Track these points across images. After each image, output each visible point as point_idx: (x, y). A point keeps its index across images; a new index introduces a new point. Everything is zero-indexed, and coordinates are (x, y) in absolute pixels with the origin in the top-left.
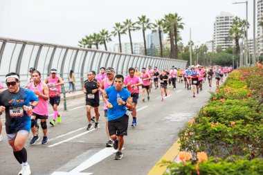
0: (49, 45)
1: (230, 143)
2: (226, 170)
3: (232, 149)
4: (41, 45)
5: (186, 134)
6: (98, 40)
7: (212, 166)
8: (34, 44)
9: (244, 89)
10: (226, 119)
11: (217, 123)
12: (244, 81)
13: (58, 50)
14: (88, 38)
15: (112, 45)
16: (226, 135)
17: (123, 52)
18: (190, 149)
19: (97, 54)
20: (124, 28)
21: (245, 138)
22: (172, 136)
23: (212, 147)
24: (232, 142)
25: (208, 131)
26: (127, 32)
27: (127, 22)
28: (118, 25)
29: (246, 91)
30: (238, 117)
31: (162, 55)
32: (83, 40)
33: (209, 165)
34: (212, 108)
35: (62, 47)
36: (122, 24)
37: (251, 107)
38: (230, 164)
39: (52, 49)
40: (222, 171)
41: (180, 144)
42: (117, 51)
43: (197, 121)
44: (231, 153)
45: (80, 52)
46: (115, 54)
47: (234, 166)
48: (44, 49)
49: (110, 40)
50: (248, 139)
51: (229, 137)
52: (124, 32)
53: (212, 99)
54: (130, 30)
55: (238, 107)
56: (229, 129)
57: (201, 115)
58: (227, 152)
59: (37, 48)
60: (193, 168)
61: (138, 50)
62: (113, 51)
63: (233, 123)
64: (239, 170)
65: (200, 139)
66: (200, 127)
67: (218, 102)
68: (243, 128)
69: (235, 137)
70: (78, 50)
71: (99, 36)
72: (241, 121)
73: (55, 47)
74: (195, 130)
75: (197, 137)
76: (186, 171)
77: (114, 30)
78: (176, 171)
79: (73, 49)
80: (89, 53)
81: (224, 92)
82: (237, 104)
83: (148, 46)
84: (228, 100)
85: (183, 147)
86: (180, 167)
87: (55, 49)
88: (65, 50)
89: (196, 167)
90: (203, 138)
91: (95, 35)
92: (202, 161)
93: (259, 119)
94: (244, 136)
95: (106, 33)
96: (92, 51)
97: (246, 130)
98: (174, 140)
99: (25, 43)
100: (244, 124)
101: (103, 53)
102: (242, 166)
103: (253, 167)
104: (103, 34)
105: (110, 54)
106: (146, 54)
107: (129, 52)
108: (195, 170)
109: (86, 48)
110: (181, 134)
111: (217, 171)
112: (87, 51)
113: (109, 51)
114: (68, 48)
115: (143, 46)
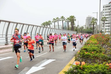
0: (32, 25)
1: (91, 59)
2: (91, 68)
3: (92, 61)
4: (29, 25)
5: (77, 56)
6: (47, 24)
7: (86, 66)
8: (27, 25)
9: (96, 41)
10: (90, 51)
11: (88, 52)
12: (96, 39)
13: (34, 27)
14: (44, 23)
15: (52, 26)
16: (90, 56)
17: (56, 28)
18: (78, 61)
19: (47, 28)
20: (56, 20)
21: (97, 58)
22: (72, 56)
23: (86, 60)
24: (92, 59)
25: (85, 55)
26: (57, 21)
27: (57, 18)
28: (54, 19)
29: (97, 42)
30: (94, 50)
31: (68, 29)
32: (43, 24)
33: (85, 66)
34: (86, 47)
35: (36, 26)
36: (56, 19)
37: (98, 47)
38: (92, 66)
39: (32, 26)
40: (90, 68)
41: (75, 59)
42: (54, 28)
43: (80, 51)
44: (92, 62)
45: (42, 28)
46: (53, 29)
47: (94, 67)
48: (30, 26)
49: (51, 24)
50: (98, 58)
51: (91, 57)
52: (56, 21)
53: (85, 44)
54: (58, 21)
55: (94, 47)
56: (91, 54)
57: (82, 49)
58: (91, 62)
59: (28, 26)
60: (80, 67)
61: (60, 27)
62: (52, 28)
63: (93, 52)
64: (95, 68)
65: (82, 57)
66: (82, 53)
67: (87, 45)
68: (96, 54)
69: (93, 57)
70: (41, 27)
71: (48, 23)
72: (95, 52)
73: (34, 26)
74: (80, 54)
75: (81, 57)
76: (78, 68)
77: (53, 21)
78: (74, 68)
79: (39, 26)
80: (45, 28)
81: (89, 42)
82: (94, 46)
83: (64, 26)
84: (90, 45)
85: (76, 60)
86: (76, 67)
87: (33, 26)
88: (36, 27)
89: (81, 67)
90: (83, 57)
91: (46, 22)
92: (83, 65)
93: (101, 51)
94: (96, 57)
95: (50, 22)
96: (45, 27)
97: (97, 55)
98: (72, 58)
99: (24, 24)
100: (96, 53)
101: (49, 28)
102: (96, 66)
103: (100, 67)
104: (49, 22)
105: (51, 28)
106: (63, 29)
107: (58, 28)
108: (81, 68)
109: (43, 26)
110: (75, 55)
111: (88, 68)
112: (44, 27)
113: (51, 27)
114: (38, 26)
115: (62, 26)
